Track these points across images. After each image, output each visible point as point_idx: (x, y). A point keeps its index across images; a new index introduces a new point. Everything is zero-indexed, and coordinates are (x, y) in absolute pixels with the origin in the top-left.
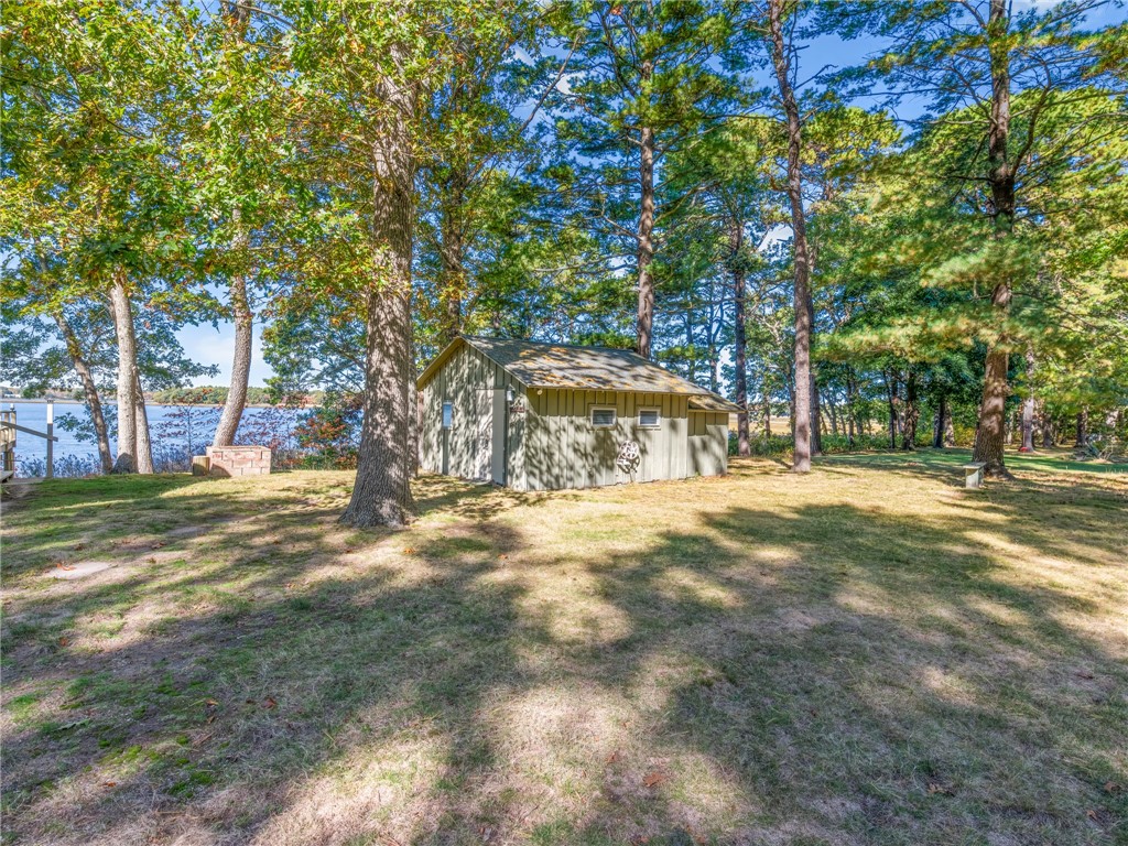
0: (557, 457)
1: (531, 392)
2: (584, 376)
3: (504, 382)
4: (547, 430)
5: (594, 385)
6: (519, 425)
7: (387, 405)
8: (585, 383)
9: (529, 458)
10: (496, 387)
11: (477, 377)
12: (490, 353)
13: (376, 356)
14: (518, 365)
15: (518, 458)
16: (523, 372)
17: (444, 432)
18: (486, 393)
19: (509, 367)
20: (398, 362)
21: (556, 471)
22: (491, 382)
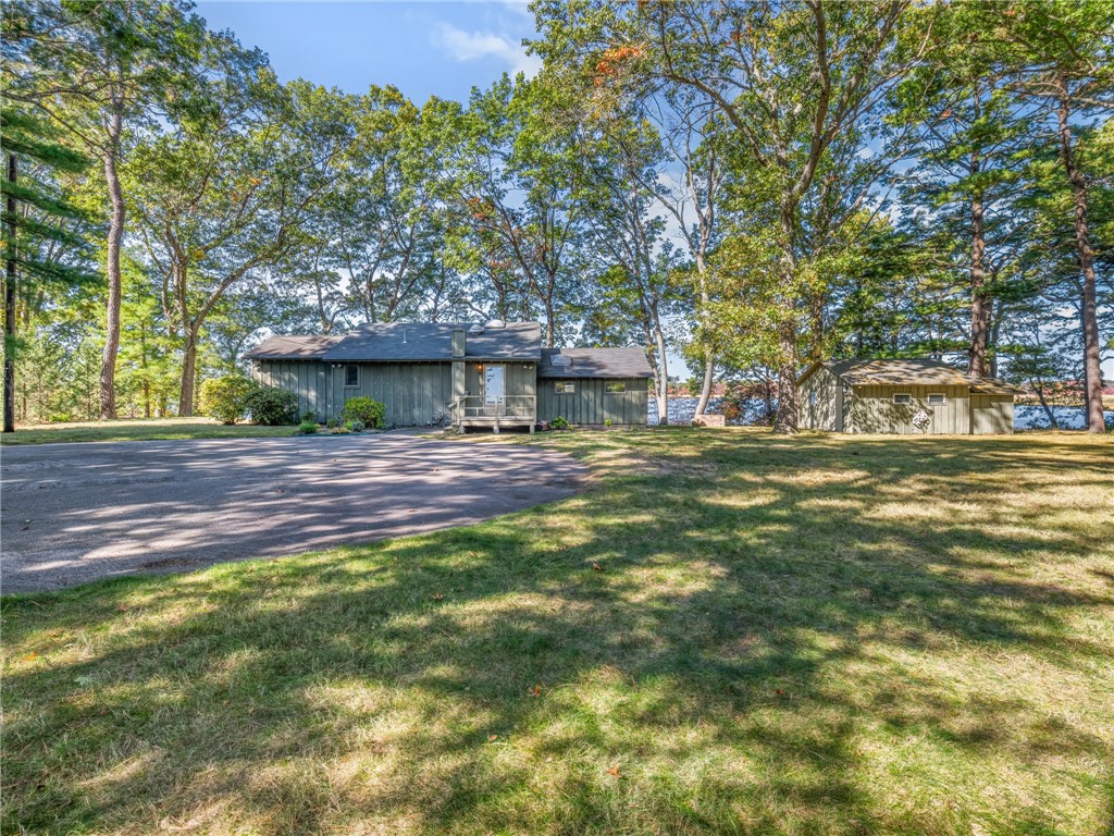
0: (870, 416)
1: (855, 387)
2: (885, 377)
3: (840, 383)
4: (863, 404)
5: (891, 382)
6: (849, 403)
7: (787, 394)
8: (885, 381)
9: (854, 416)
10: (837, 385)
11: (827, 380)
12: (833, 368)
13: (782, 378)
14: (847, 374)
15: (848, 419)
16: (850, 378)
17: (811, 407)
18: (833, 388)
19: (842, 375)
20: (791, 380)
21: (869, 423)
22: (834, 382)
